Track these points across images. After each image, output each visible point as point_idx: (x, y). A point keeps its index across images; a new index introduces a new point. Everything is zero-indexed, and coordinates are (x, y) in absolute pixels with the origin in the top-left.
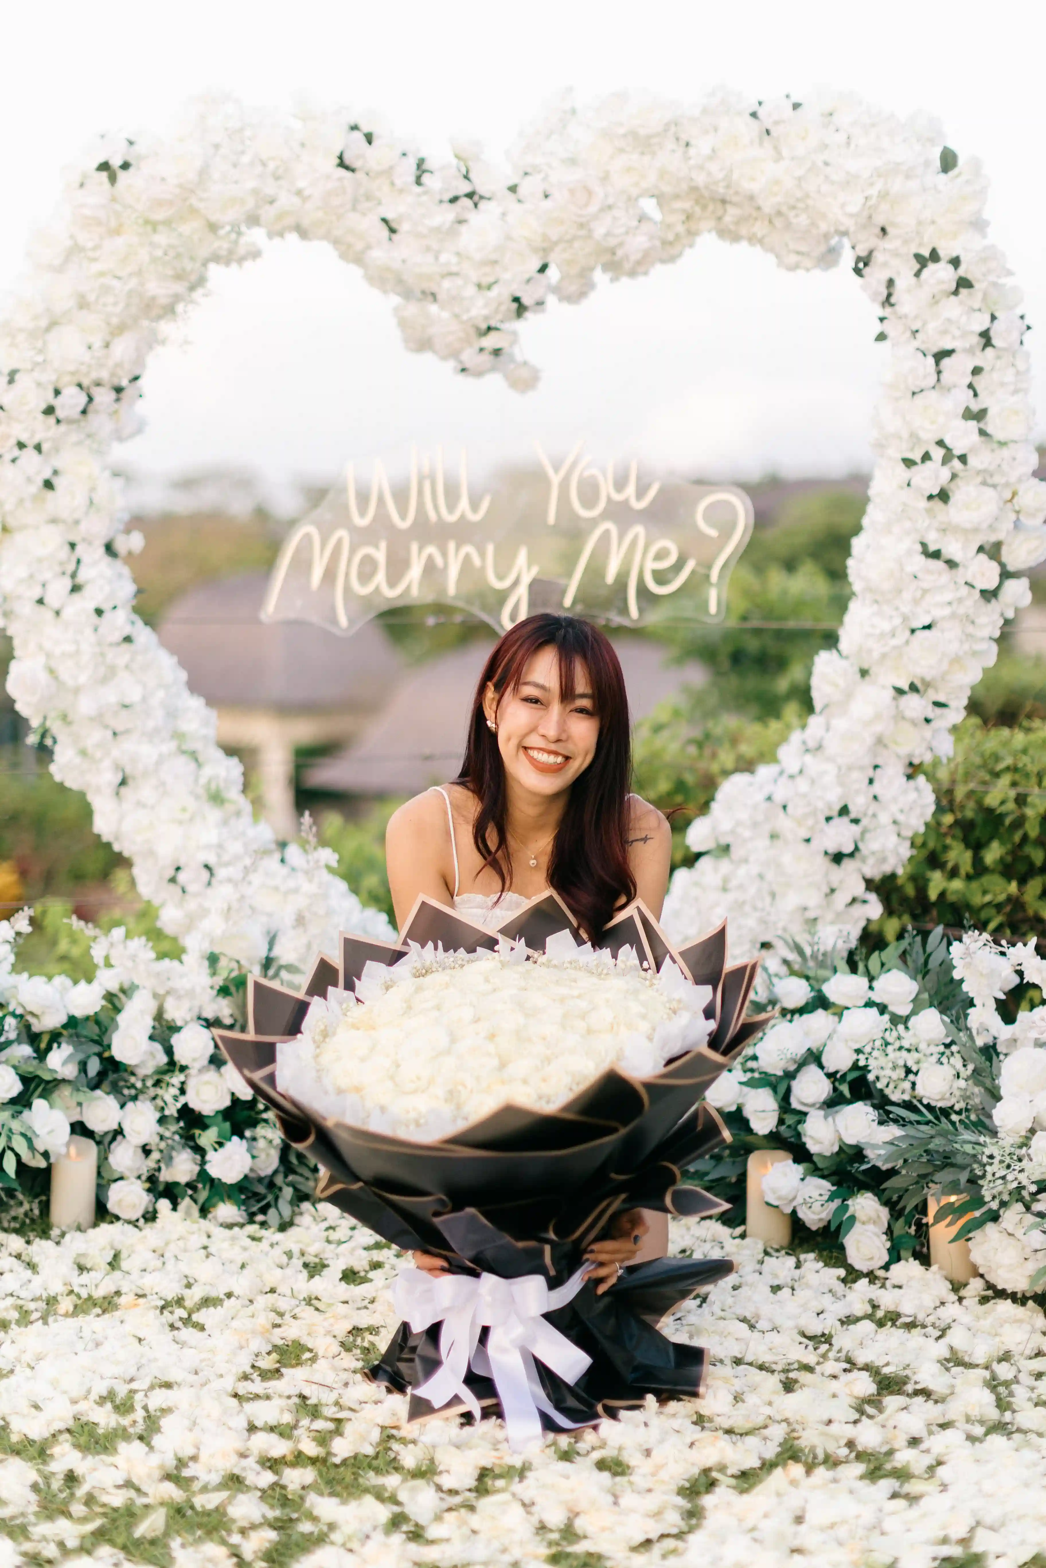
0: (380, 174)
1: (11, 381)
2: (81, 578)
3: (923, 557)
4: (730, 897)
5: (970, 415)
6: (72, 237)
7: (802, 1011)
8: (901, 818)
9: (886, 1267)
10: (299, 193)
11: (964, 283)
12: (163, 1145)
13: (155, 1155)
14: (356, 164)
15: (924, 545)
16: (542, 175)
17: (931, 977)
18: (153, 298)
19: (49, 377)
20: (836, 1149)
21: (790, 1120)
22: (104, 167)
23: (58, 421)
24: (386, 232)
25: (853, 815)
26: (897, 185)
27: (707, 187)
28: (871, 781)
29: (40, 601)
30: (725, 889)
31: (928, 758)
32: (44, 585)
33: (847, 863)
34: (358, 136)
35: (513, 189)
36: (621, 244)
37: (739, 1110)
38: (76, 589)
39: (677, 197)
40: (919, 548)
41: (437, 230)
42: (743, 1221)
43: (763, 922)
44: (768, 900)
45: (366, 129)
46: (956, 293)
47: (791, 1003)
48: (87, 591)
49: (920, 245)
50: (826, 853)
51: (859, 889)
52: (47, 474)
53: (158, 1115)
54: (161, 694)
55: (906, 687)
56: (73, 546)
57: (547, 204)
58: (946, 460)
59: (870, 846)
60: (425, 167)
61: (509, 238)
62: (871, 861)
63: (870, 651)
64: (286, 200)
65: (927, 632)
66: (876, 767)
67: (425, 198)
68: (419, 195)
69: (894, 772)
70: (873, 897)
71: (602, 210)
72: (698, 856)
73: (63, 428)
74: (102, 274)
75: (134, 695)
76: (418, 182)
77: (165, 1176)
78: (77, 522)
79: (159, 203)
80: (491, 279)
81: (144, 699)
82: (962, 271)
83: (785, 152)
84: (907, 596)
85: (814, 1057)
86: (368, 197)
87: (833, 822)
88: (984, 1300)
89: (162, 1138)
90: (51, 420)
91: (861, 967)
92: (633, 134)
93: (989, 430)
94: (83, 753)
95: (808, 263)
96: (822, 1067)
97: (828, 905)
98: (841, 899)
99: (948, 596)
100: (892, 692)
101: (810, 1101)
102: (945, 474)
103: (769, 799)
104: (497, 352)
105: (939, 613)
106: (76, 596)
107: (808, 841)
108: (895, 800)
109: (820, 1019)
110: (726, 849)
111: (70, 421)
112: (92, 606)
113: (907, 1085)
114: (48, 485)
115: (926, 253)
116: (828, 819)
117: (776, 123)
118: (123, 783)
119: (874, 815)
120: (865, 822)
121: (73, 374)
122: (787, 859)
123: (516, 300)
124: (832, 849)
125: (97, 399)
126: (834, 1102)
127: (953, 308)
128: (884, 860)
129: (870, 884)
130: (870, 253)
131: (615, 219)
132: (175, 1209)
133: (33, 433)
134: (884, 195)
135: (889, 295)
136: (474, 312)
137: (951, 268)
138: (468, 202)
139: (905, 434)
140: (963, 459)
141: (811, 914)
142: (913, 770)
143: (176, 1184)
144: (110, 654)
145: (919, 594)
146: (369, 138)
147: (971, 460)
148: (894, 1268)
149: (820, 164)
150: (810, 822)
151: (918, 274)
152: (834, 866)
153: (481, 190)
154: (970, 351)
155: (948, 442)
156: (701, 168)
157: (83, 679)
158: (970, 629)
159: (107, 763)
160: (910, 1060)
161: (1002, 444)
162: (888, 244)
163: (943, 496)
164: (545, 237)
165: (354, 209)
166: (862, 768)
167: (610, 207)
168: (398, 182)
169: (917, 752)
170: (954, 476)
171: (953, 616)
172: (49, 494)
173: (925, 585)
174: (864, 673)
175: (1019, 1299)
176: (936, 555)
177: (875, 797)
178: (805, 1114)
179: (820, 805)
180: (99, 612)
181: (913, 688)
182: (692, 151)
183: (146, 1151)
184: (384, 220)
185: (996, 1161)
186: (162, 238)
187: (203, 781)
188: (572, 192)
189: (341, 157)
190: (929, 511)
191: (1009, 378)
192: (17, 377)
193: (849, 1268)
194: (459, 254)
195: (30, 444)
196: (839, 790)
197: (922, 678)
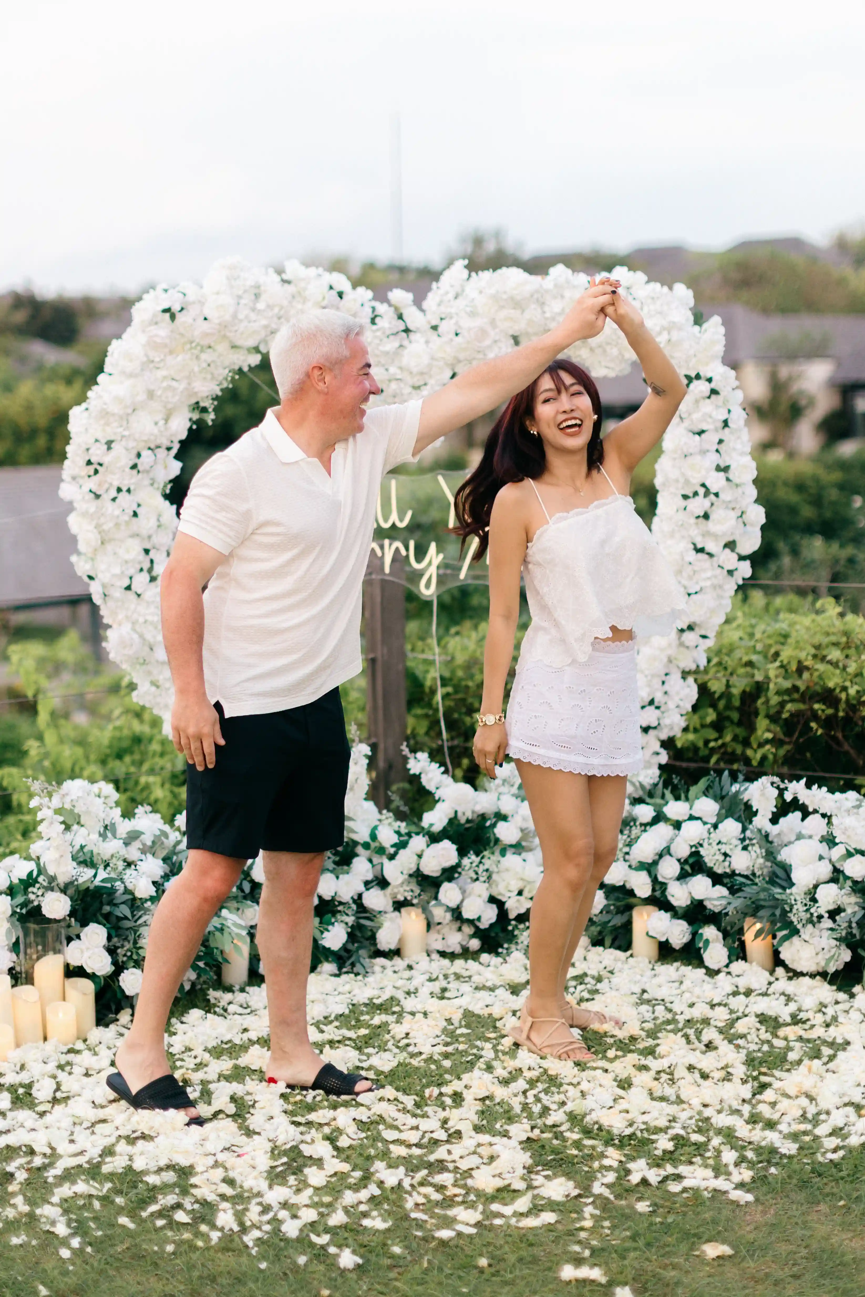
1: (109, 448)
2: (155, 572)
3: (694, 552)
5: (718, 469)
6: (146, 355)
7: (652, 823)
8: (681, 704)
9: (727, 966)
11: (714, 392)
15: (694, 544)
16: (453, 322)
17: (726, 800)
19: (133, 446)
20: (689, 902)
21: (659, 888)
22: (167, 310)
23: (139, 472)
25: (656, 704)
28: (663, 683)
29: (128, 588)
31: (693, 666)
32: (131, 578)
33: (651, 732)
34: (334, 293)
35: (434, 328)
37: (627, 884)
38: (152, 579)
40: (692, 547)
41: (387, 353)
42: (631, 948)
45: (338, 288)
46: (709, 397)
47: (644, 820)
49: (687, 369)
51: (657, 746)
52: (135, 507)
55: (685, 628)
56: (147, 551)
57: (459, 339)
58: (707, 495)
59: (665, 721)
60: (376, 313)
62: (664, 730)
65: (697, 595)
66: (667, 674)
67: (378, 334)
68: (375, 331)
69: (676, 676)
70: (663, 750)
71: (492, 343)
73: (141, 476)
74: (165, 378)
76: (373, 321)
78: (149, 537)
79: (205, 335)
80: (421, 383)
82: (713, 385)
84: (686, 574)
85: (666, 851)
88: (790, 979)
90: (135, 472)
91: (683, 796)
92: (512, 298)
93: (731, 477)
94: (156, 685)
96: (673, 856)
99: (709, 574)
101: (670, 876)
102: (706, 503)
105: (703, 584)
106: (153, 584)
108: (678, 693)
109: (663, 828)
111: (144, 472)
113: (726, 864)
114: (135, 514)
115: (693, 375)
116: (643, 707)
119: (667, 703)
120: (662, 708)
121: (145, 441)
125: (158, 456)
126: (683, 876)
127: (708, 407)
129: (662, 743)
133: (126, 481)
137: (707, 383)
138: (404, 334)
139: (682, 480)
140: (717, 495)
142: (685, 674)
145: (692, 573)
146: (340, 295)
147: (721, 495)
148: (731, 965)
153: (413, 327)
154: (716, 430)
155: (707, 484)
156: (553, 319)
158: (719, 592)
160: (726, 849)
161: (738, 486)
163: (706, 516)
164: (454, 357)
166: (659, 676)
167: (496, 340)
169: (688, 664)
170: (712, 504)
171: (711, 585)
172: (134, 519)
173: (696, 568)
175: (812, 976)
176: (701, 550)
177: (666, 693)
178: (667, 884)
181: (690, 628)
182: (547, 309)
185: (799, 903)
186: (206, 357)
190: (697, 524)
191: (739, 446)
192: (113, 445)
193: (707, 968)
194: (401, 368)
195: (125, 489)
196: (648, 690)
197: (695, 622)
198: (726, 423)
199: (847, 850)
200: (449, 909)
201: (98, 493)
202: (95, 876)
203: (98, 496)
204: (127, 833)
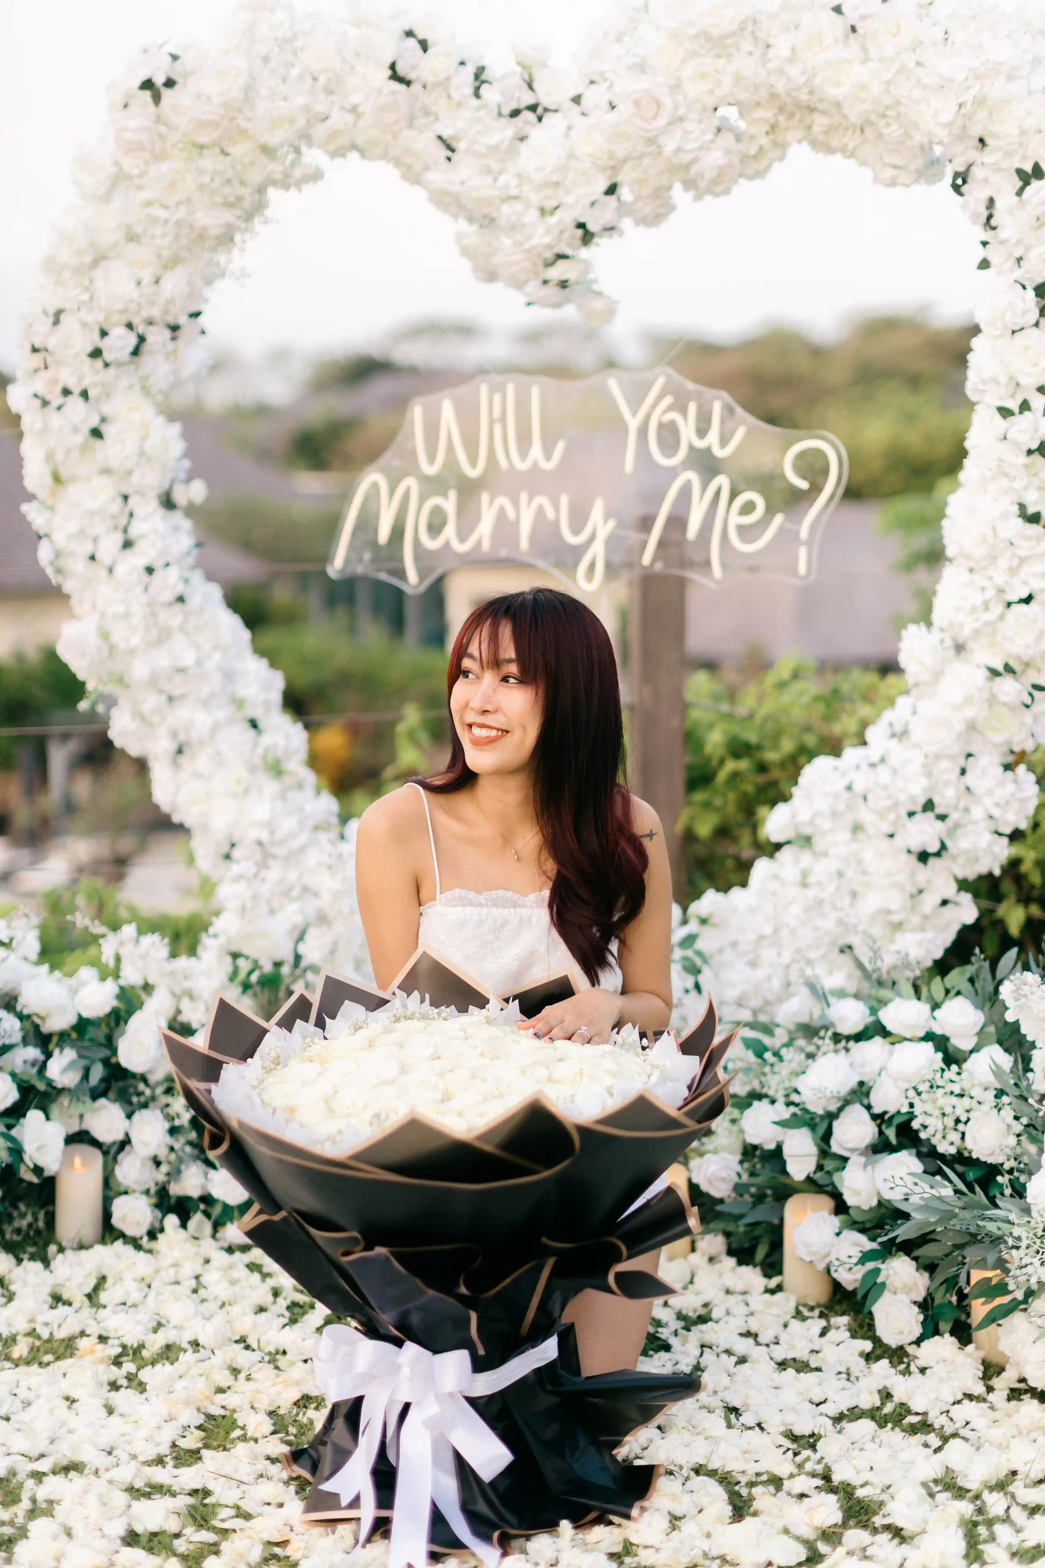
0: (437, 85)
1: (56, 322)
2: (133, 532)
3: (1020, 521)
4: (810, 893)
6: (116, 163)
7: (859, 1037)
8: (996, 812)
9: (918, 1342)
10: (352, 109)
12: (173, 1157)
13: (164, 1168)
14: (411, 76)
15: (1022, 507)
16: (607, 84)
18: (205, 228)
19: (95, 317)
20: (874, 1203)
21: (829, 1165)
22: (148, 85)
23: (106, 365)
24: (443, 152)
25: (939, 810)
26: (997, 89)
27: (788, 94)
28: (963, 772)
29: (93, 558)
30: (804, 885)
31: (1029, 746)
32: (95, 541)
33: (934, 863)
34: (412, 43)
35: (577, 100)
36: (694, 161)
37: (779, 1149)
38: (127, 544)
39: (758, 105)
40: (1015, 509)
41: (496, 148)
42: (779, 1273)
43: (841, 923)
44: (847, 899)
45: (421, 36)
47: (846, 1029)
48: (139, 547)
49: (1024, 158)
50: (909, 851)
51: (950, 890)
52: (94, 422)
53: (167, 1125)
54: (217, 657)
55: (1000, 668)
56: (126, 498)
57: (613, 116)
59: (960, 844)
60: (484, 77)
61: (571, 156)
62: (961, 861)
63: (962, 626)
64: (339, 119)
65: (1023, 606)
66: (969, 755)
67: (482, 113)
68: (478, 109)
69: (990, 761)
70: (966, 898)
71: (670, 124)
72: (778, 846)
73: (112, 371)
74: (149, 203)
75: (188, 659)
76: (477, 94)
77: (175, 1190)
78: (130, 473)
79: (203, 125)
80: (554, 203)
81: (199, 663)
83: (873, 52)
84: (1003, 563)
85: (861, 1094)
86: (427, 113)
87: (918, 817)
88: (1012, 1397)
89: (172, 1149)
90: (99, 363)
91: (926, 992)
92: (704, 36)
94: (141, 718)
95: (903, 177)
96: (869, 1108)
97: (913, 909)
98: (930, 901)
100: (985, 673)
101: (851, 1145)
103: (849, 788)
104: (564, 284)
105: (1037, 584)
106: (128, 552)
107: (892, 836)
108: (990, 793)
109: (874, 1048)
110: (807, 841)
111: (120, 364)
112: (142, 562)
113: (954, 1136)
115: (1028, 168)
116: (911, 814)
117: (863, 18)
118: (180, 751)
119: (967, 810)
120: (954, 816)
121: (122, 312)
122: (868, 856)
123: (581, 226)
124: (916, 847)
125: (150, 339)
126: (878, 1148)
128: (976, 860)
129: (963, 885)
130: (970, 167)
131: (685, 132)
132: (184, 1225)
133: (81, 378)
134: (980, 102)
135: (990, 217)
136: (535, 241)
138: (530, 116)
139: (1003, 380)
141: (895, 918)
142: (1013, 759)
143: (188, 1199)
144: (163, 616)
145: (1015, 562)
146: (424, 45)
148: (925, 1344)
149: (912, 65)
150: (892, 817)
151: (1019, 193)
152: (920, 865)
153: (546, 101)
156: (781, 72)
157: (135, 641)
159: (162, 731)
160: (960, 1106)
162: (989, 157)
164: (611, 154)
165: (410, 125)
166: (951, 757)
167: (681, 119)
168: (455, 95)
169: (1015, 739)
172: (98, 443)
173: (1022, 553)
174: (959, 648)
176: (1035, 518)
177: (967, 790)
178: (845, 1160)
179: (902, 798)
180: (150, 570)
181: (1009, 669)
182: (771, 53)
183: (154, 1162)
184: (442, 138)
185: (1024, 1245)
186: (208, 163)
187: (260, 750)
188: (637, 103)
189: (393, 68)
190: (1029, 466)
192: (62, 317)
193: (877, 1341)
194: (519, 176)
195: (76, 390)
196: (924, 782)
197: (1018, 658)
201: (47, 399)
203: (45, 403)
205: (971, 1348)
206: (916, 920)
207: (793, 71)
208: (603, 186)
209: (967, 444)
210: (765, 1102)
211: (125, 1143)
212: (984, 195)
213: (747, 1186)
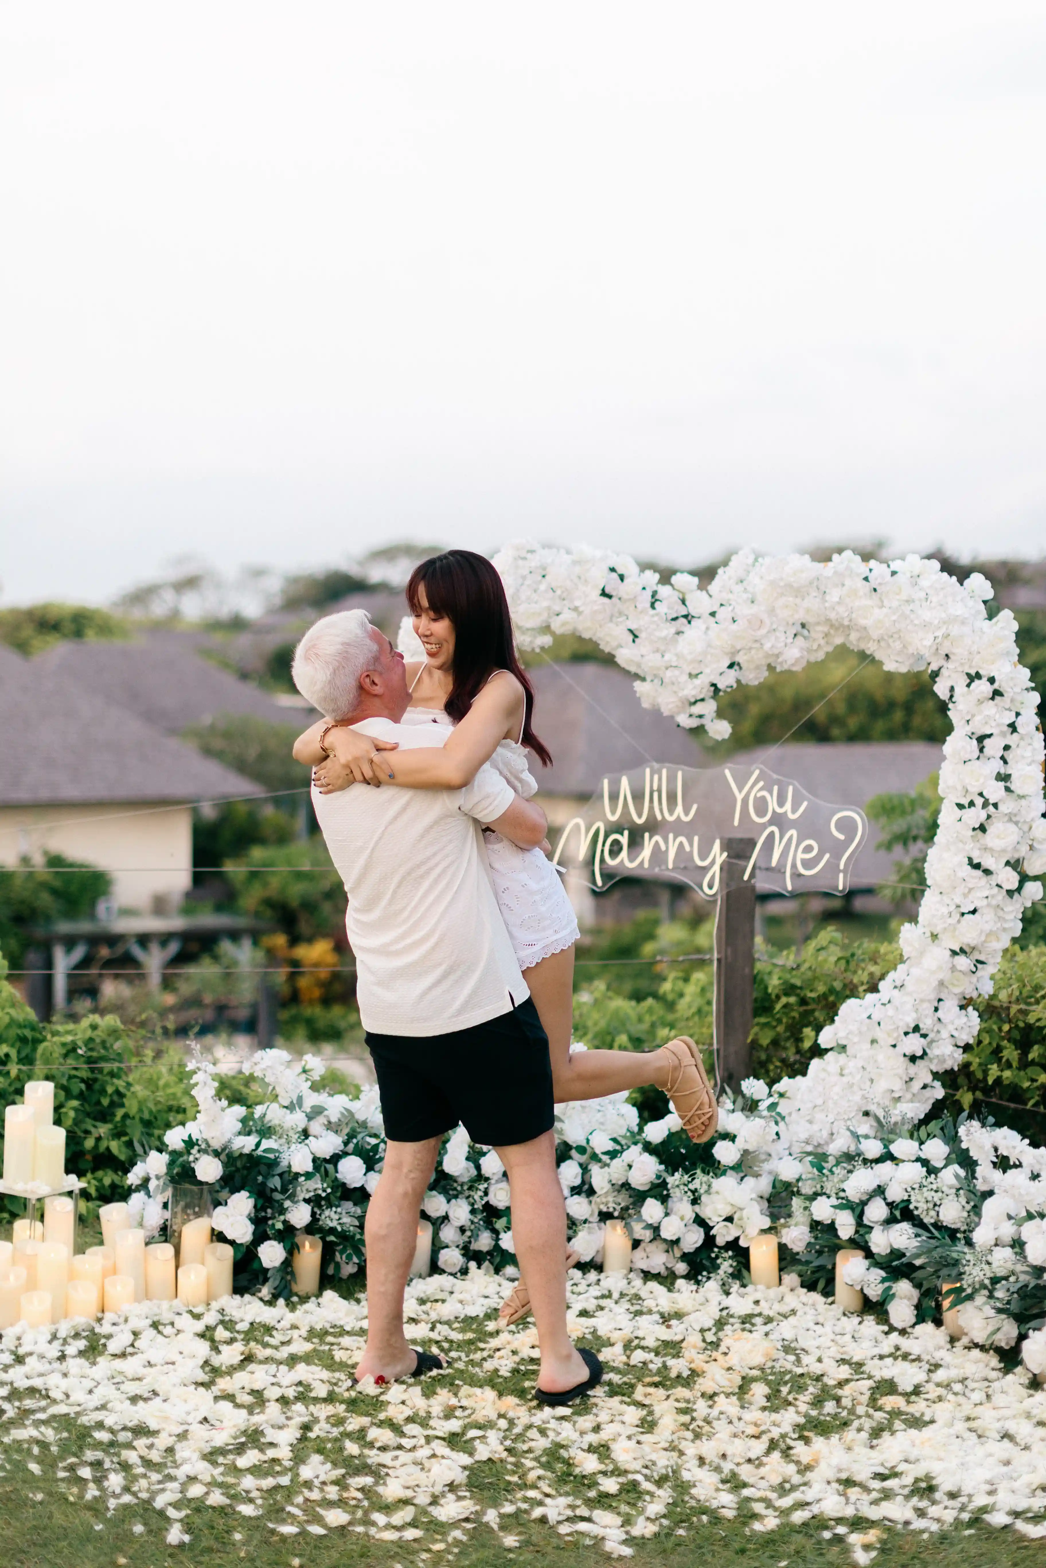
0: (628, 600)
3: (969, 867)
4: (845, 1079)
5: (1000, 777)
7: (878, 1161)
8: (955, 1034)
9: (913, 1326)
10: (576, 609)
11: (997, 693)
12: (473, 1227)
13: (468, 1233)
14: (613, 593)
15: (970, 859)
16: (731, 608)
17: (957, 1144)
20: (888, 1251)
21: (862, 1230)
24: (631, 637)
25: (922, 1032)
26: (955, 630)
28: (936, 1009)
30: (842, 1075)
31: (975, 995)
33: (918, 1062)
34: (615, 576)
35: (713, 614)
36: (781, 652)
37: (833, 1223)
39: (818, 624)
40: (967, 861)
41: (665, 638)
42: (833, 1294)
43: (864, 1098)
44: (869, 1083)
45: (620, 572)
46: (993, 699)
47: (870, 1155)
49: (970, 667)
50: (905, 1055)
51: (928, 1079)
53: (470, 1208)
55: (958, 950)
57: (734, 627)
58: (985, 805)
59: (934, 1052)
60: (657, 597)
62: (935, 1061)
63: (935, 924)
65: (971, 916)
66: (940, 1000)
67: (656, 619)
68: (653, 616)
69: (952, 1004)
70: (937, 1084)
71: (769, 632)
72: (827, 1051)
76: (653, 606)
77: (474, 1246)
80: (698, 671)
82: (996, 686)
83: (886, 603)
84: (960, 891)
85: (880, 1191)
86: (620, 613)
87: (911, 1035)
88: (966, 1349)
89: (472, 1222)
91: (917, 1135)
92: (789, 586)
93: (1012, 788)
96: (885, 1199)
97: (907, 1090)
98: (917, 1085)
99: (986, 894)
100: (949, 953)
101: (875, 1220)
102: (983, 815)
103: (869, 1017)
104: (701, 716)
105: (978, 904)
107: (895, 1046)
108: (952, 1022)
109: (887, 1167)
110: (844, 1047)
113: (933, 1213)
115: (973, 673)
116: (906, 1034)
117: (880, 584)
119: (938, 1032)
120: (931, 1035)
122: (881, 1057)
123: (714, 685)
124: (909, 1053)
126: (890, 1221)
127: (991, 708)
128: (944, 1061)
129: (936, 1075)
130: (940, 669)
131: (777, 637)
132: (479, 1268)
134: (947, 636)
135: (951, 697)
136: (686, 692)
137: (989, 683)
138: (684, 621)
139: (960, 788)
140: (995, 805)
141: (897, 1095)
142: (965, 1003)
143: (480, 1252)
145: (966, 891)
146: (621, 577)
147: (1000, 806)
148: (917, 1327)
149: (908, 613)
150: (895, 1035)
151: (968, 686)
152: (911, 1064)
153: (693, 612)
154: (1003, 735)
155: (986, 793)
156: (833, 608)
158: (1001, 913)
160: (937, 1197)
161: (1021, 797)
162: (950, 665)
163: (982, 828)
164: (733, 646)
165: (611, 620)
166: (929, 1001)
167: (775, 630)
168: (640, 606)
169: (967, 991)
170: (989, 817)
171: (989, 905)
173: (971, 886)
174: (934, 937)
175: (984, 1349)
176: (977, 866)
177: (939, 1020)
178: (872, 1228)
179: (901, 1024)
181: (962, 951)
182: (828, 597)
183: (462, 1230)
184: (631, 631)
185: (971, 1263)
188: (749, 621)
189: (603, 590)
190: (974, 837)
191: (1028, 754)
193: (891, 1325)
194: (677, 655)
196: (914, 1015)
197: (969, 945)
198: (1013, 727)
199: (1027, 1211)
200: (649, 1226)
202: (258, 1145)
204: (312, 1107)
205: (943, 1328)
206: (909, 1096)
207: (841, 609)
208: (728, 663)
209: (939, 822)
210: (824, 1197)
211: (446, 1218)
212: (949, 684)
213: (815, 1244)
